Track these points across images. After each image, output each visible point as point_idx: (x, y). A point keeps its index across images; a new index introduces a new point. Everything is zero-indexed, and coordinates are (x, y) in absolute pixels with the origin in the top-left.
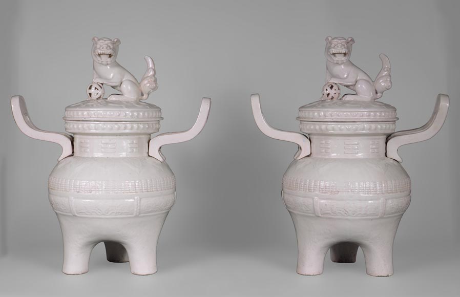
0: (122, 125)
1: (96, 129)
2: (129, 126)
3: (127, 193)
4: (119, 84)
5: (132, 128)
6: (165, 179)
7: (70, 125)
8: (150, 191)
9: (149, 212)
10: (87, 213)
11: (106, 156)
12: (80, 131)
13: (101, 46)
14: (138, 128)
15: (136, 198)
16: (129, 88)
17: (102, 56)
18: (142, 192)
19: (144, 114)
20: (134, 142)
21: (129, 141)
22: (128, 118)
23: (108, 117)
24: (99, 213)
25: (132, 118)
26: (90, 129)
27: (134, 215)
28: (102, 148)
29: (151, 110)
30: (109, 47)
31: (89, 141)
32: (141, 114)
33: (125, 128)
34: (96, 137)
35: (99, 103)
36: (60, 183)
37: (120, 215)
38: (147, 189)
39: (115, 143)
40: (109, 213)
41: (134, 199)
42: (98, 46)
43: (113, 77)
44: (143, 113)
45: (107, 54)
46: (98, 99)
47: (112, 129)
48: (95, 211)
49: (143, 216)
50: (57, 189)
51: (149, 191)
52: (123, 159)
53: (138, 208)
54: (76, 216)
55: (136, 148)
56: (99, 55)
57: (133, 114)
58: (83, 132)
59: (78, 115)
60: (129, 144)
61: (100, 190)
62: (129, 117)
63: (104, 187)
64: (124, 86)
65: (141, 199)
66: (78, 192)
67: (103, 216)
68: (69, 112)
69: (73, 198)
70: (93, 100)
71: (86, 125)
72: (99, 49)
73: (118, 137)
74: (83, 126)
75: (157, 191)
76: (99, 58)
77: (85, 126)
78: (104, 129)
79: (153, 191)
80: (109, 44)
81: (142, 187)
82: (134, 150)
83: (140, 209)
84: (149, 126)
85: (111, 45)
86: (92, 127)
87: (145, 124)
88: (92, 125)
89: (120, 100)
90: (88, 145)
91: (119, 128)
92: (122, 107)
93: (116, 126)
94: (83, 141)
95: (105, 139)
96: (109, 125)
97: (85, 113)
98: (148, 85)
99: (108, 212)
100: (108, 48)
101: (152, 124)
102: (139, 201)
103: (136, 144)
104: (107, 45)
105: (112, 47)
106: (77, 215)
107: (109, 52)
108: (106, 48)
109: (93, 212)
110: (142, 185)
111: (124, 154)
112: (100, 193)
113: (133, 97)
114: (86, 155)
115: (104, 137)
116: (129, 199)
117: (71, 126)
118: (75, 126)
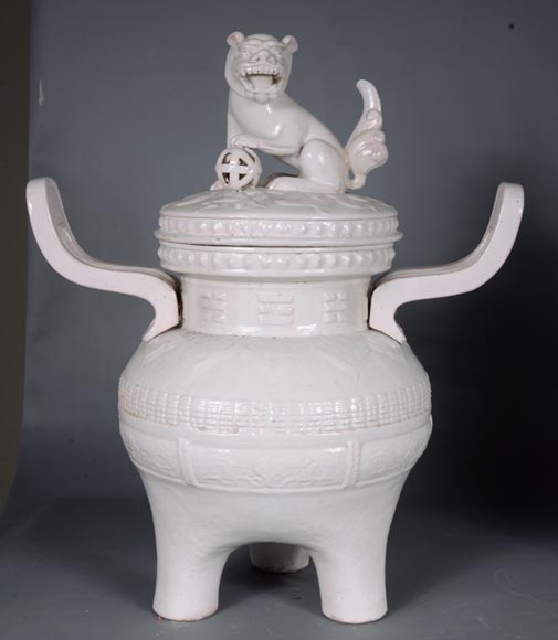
0: (312, 256)
1: (245, 267)
2: (330, 257)
3: (330, 431)
4: (294, 150)
7: (176, 255)
8: (385, 424)
10: (225, 482)
11: (269, 334)
13: (252, 55)
15: (350, 443)
16: (321, 158)
17: (254, 79)
18: (366, 427)
19: (365, 227)
21: (326, 296)
22: (327, 238)
23: (278, 235)
27: (343, 486)
28: (260, 313)
30: (274, 56)
34: (244, 285)
35: (251, 198)
36: (153, 402)
38: (378, 419)
39: (292, 302)
40: (283, 482)
41: (346, 446)
42: (245, 55)
44: (363, 225)
45: (267, 75)
46: (244, 188)
48: (246, 477)
50: (144, 415)
51: (381, 422)
52: (312, 340)
53: (356, 469)
54: (195, 487)
55: (342, 311)
56: (248, 76)
57: (340, 229)
58: (212, 273)
59: (199, 230)
60: (328, 302)
61: (262, 424)
62: (330, 236)
63: (271, 419)
64: (308, 154)
65: (361, 445)
66: (203, 429)
68: (172, 221)
69: (187, 442)
70: (231, 190)
72: (249, 61)
74: (212, 260)
75: (400, 421)
76: (247, 86)
77: (216, 260)
78: (266, 267)
79: (389, 423)
80: (272, 51)
81: (365, 415)
82: (339, 316)
85: (277, 53)
87: (367, 251)
89: (301, 190)
91: (306, 264)
92: (311, 210)
93: (299, 260)
94: (209, 295)
95: (268, 292)
96: (280, 258)
97: (218, 225)
98: (369, 152)
99: (280, 481)
100: (272, 59)
102: (357, 453)
103: (342, 300)
105: (279, 57)
106: (197, 484)
107: (272, 69)
108: (267, 59)
109: (240, 480)
110: (364, 410)
112: (261, 431)
115: (266, 286)
116: (333, 447)
117: (180, 257)
118: (191, 258)
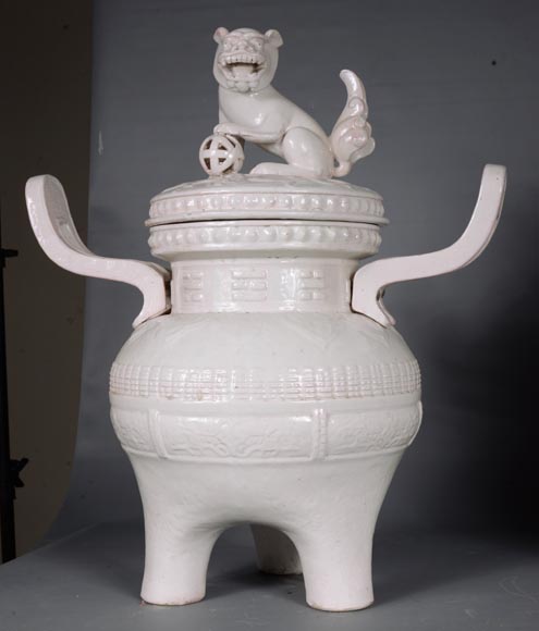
5: (307, 237)
6: (391, 365)
9: (352, 451)
12: (181, 249)
14: (324, 237)
20: (315, 274)
24: (222, 453)
25: (307, 210)
26: (202, 241)
29: (355, 193)
31: (202, 274)
32: (330, 201)
33: (290, 237)
37: (275, 456)
43: (264, 122)
47: (255, 238)
49: (337, 461)
67: (230, 460)
71: (192, 230)
73: (273, 260)
83: (327, 442)
84: (350, 233)
86: (209, 237)
88: (206, 229)
90: (201, 285)
101: (359, 229)
104: (248, 41)
111: (289, 305)
113: (312, 169)
114: (196, 309)
